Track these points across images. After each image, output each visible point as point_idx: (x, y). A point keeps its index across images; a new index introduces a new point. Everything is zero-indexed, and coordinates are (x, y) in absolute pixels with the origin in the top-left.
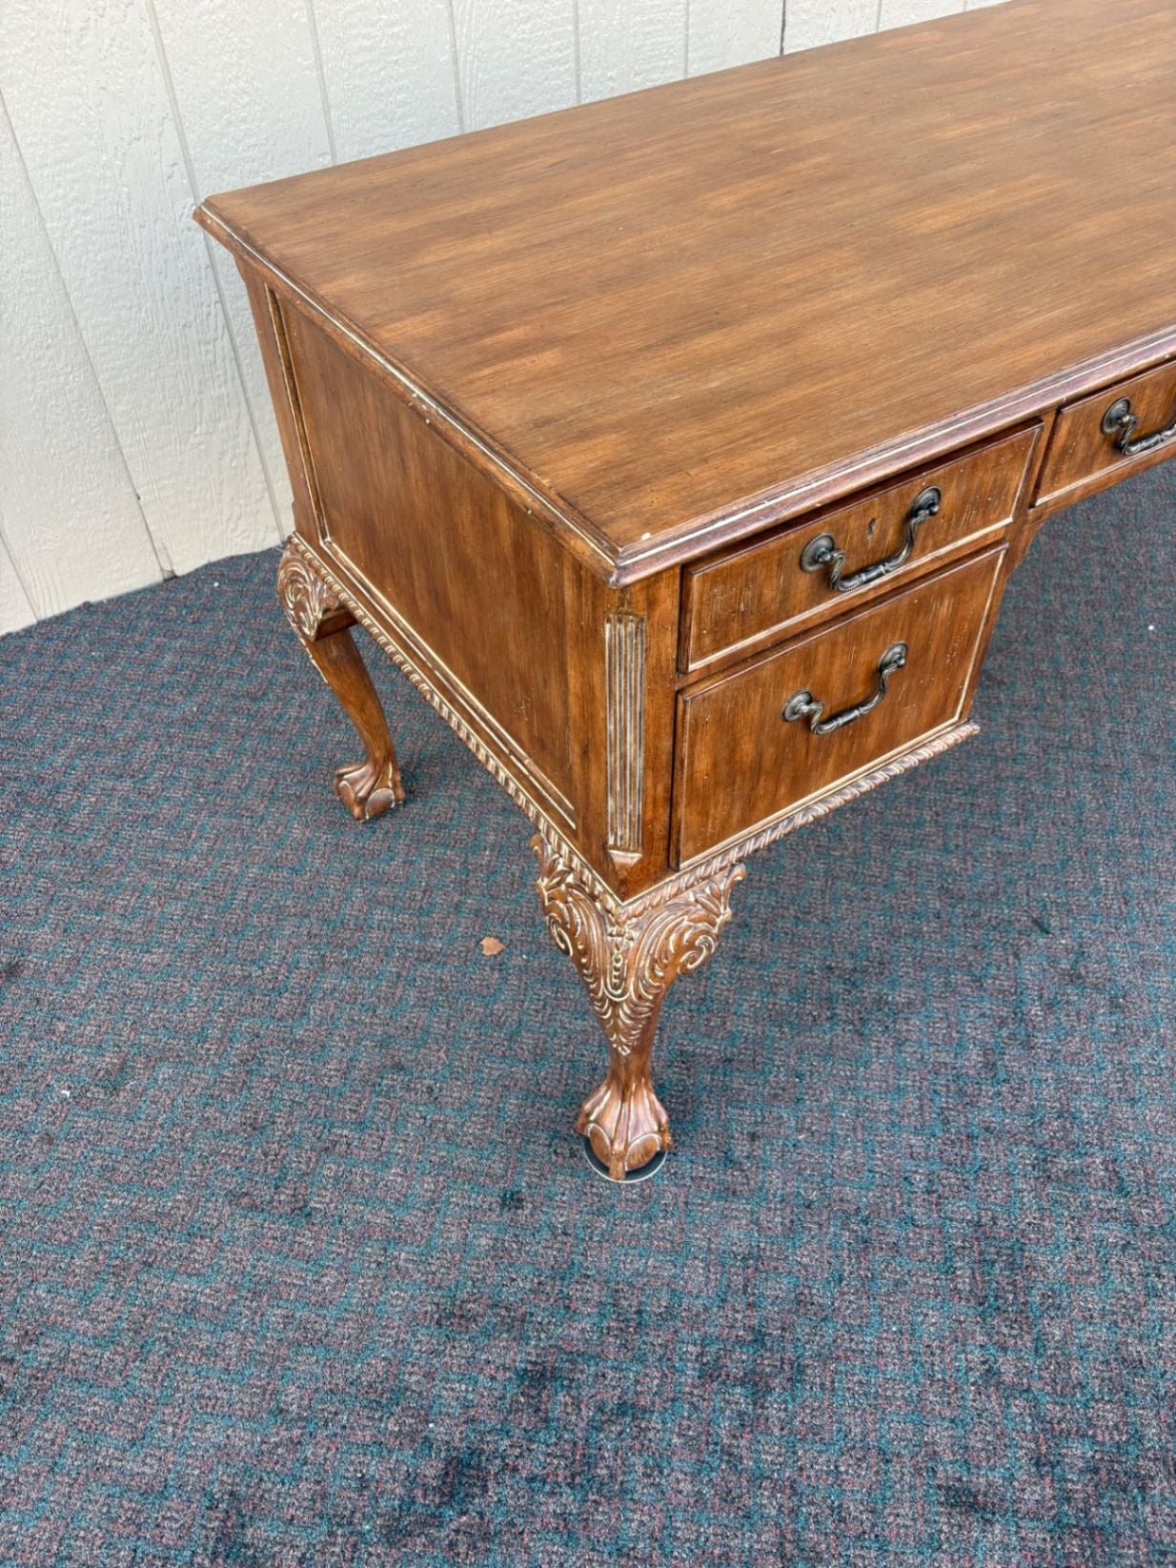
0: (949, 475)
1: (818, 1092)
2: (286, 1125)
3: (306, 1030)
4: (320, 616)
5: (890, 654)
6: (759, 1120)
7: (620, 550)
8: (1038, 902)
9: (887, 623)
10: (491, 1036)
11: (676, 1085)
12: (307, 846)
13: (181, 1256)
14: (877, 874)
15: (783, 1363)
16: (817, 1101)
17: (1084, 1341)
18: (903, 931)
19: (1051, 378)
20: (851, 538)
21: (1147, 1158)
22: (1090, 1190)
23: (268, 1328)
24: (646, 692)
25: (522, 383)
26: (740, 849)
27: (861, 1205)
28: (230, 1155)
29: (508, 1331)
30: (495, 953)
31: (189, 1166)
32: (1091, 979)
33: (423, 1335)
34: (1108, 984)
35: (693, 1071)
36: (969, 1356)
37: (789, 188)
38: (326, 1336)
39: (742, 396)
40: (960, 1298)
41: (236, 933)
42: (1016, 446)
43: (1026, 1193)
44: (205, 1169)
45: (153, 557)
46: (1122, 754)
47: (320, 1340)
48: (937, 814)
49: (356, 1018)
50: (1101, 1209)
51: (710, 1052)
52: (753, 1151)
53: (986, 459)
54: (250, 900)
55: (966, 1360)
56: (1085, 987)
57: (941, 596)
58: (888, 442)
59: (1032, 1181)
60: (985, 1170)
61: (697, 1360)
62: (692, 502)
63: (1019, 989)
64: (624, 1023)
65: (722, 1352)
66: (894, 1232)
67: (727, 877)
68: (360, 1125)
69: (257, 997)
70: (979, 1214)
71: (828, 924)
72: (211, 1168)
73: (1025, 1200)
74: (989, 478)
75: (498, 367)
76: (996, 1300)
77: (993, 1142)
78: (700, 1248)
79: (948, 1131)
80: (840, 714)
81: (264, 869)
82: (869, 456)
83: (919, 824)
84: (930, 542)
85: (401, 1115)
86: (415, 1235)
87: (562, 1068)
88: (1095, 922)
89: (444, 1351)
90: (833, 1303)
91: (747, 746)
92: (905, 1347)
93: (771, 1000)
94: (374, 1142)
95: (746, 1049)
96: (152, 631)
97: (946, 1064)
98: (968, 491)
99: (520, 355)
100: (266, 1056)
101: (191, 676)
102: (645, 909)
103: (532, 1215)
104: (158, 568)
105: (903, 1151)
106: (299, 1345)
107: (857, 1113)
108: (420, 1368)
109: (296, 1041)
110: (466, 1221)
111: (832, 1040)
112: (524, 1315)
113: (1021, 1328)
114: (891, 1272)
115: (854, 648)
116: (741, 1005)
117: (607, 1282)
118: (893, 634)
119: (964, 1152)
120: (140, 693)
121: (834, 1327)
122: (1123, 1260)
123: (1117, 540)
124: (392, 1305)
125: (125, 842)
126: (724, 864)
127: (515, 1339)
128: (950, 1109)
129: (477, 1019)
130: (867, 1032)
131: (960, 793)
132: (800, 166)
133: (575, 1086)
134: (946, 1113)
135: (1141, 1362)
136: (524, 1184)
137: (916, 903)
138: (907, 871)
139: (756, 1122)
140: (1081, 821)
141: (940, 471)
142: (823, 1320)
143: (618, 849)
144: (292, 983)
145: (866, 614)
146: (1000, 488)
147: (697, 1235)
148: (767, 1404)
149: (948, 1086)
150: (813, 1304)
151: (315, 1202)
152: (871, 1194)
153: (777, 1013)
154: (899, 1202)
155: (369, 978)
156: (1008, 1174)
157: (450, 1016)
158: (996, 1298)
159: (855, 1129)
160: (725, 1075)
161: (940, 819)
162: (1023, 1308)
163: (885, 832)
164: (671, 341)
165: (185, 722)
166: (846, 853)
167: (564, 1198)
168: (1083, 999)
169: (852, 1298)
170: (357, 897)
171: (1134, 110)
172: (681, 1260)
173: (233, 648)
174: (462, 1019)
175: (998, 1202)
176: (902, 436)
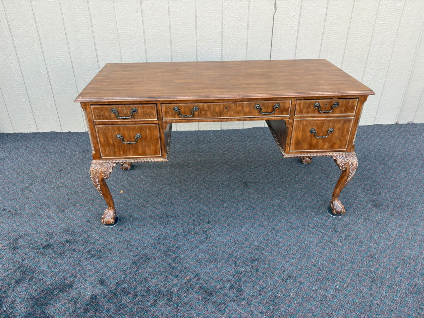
0: (138, 107)
1: (145, 228)
2: (73, 201)
5: (137, 135)
8: (213, 219)
9: (135, 129)
13: (45, 209)
14: (191, 205)
15: (99, 255)
17: (143, 274)
18: (185, 214)
20: (120, 111)
21: (184, 259)
22: (169, 258)
23: (45, 221)
27: (133, 244)
28: (62, 201)
29: (71, 235)
33: (61, 230)
34: (209, 235)
38: (50, 225)
40: (132, 261)
42: (152, 106)
44: (58, 201)
46: (257, 206)
50: (167, 261)
51: (136, 217)
52: (127, 231)
55: (124, 267)
56: (205, 234)
57: (146, 129)
59: (161, 253)
60: (156, 248)
61: (89, 250)
65: (93, 250)
66: (133, 249)
67: (112, 164)
70: (148, 253)
71: (174, 208)
73: (157, 254)
74: (148, 110)
76: (137, 263)
77: (162, 246)
78: (105, 238)
79: (157, 241)
84: (139, 117)
85: (87, 206)
86: (73, 220)
88: (219, 226)
89: (61, 233)
91: (110, 140)
92: (117, 262)
93: (153, 214)
94: (80, 207)
95: (141, 218)
97: (168, 233)
98: (144, 111)
100: (79, 192)
102: (97, 163)
105: (147, 240)
106: (46, 224)
107: (147, 233)
108: (56, 233)
110: (81, 221)
111: (155, 223)
112: (75, 234)
113: (136, 268)
114: (126, 253)
115: (129, 131)
116: (147, 213)
117: (89, 236)
118: (137, 131)
119: (156, 245)
122: (162, 268)
124: (61, 226)
130: (162, 224)
134: (160, 239)
135: (148, 281)
136: (92, 220)
137: (192, 211)
138: (196, 207)
139: (131, 228)
140: (236, 212)
141: (136, 105)
142: (111, 254)
145: (129, 125)
146: (151, 113)
147: (107, 236)
148: (91, 259)
149: (165, 236)
150: (112, 251)
151: (66, 211)
152: (136, 243)
153: (151, 216)
154: (138, 246)
156: (159, 250)
159: (144, 235)
160: (134, 220)
161: (211, 202)
162: (140, 266)
167: (95, 224)
168: (202, 235)
172: (101, 238)
175: (153, 253)
176: (124, 97)
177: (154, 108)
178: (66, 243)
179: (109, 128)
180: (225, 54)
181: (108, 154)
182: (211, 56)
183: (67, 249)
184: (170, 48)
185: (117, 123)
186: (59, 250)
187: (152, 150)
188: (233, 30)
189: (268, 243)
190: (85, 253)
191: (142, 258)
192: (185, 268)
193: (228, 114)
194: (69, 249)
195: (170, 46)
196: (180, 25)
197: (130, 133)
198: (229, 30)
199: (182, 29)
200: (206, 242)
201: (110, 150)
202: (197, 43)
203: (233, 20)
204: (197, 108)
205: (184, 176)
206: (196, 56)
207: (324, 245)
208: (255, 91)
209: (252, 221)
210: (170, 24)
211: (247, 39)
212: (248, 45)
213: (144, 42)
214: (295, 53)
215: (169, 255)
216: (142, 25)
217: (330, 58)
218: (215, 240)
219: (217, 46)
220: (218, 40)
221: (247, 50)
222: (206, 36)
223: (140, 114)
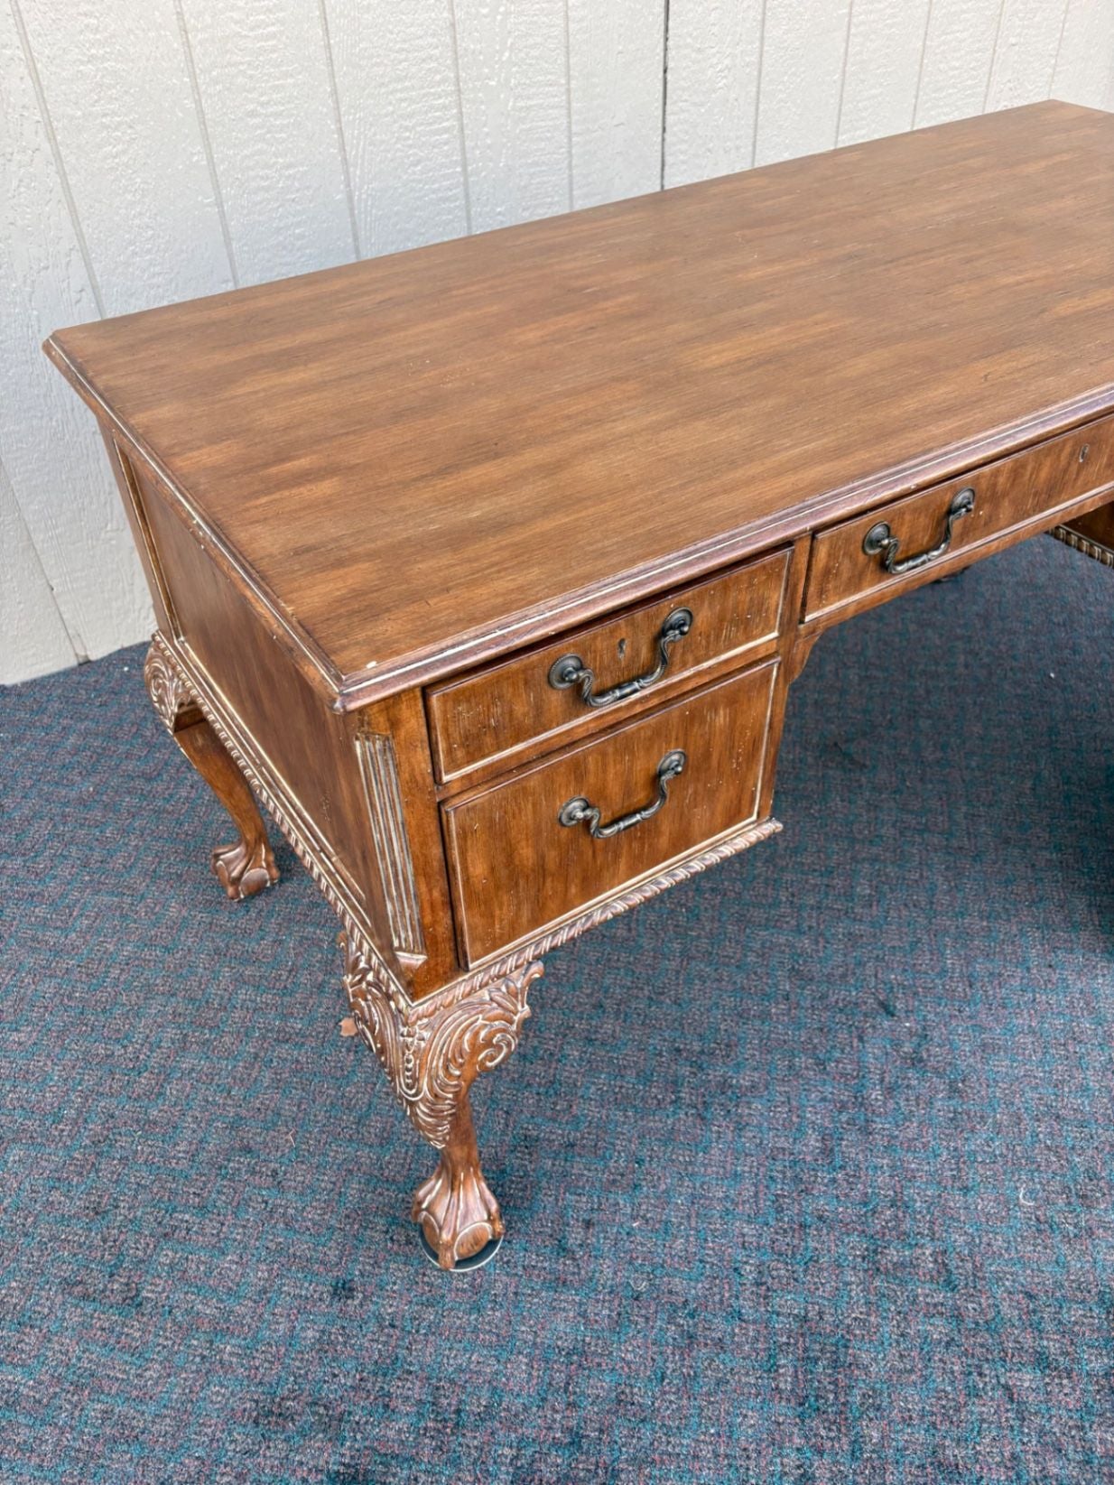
0: (701, 596)
1: (656, 1178)
2: (129, 1209)
3: (160, 1111)
4: (176, 710)
5: (668, 761)
6: (596, 1207)
7: (344, 677)
8: (885, 984)
9: (659, 733)
10: (341, 1119)
11: (518, 1171)
12: (183, 924)
13: (9, 1345)
14: (731, 954)
15: (597, 1467)
16: (654, 1187)
17: (901, 1445)
18: (752, 1012)
19: (794, 508)
20: (601, 656)
21: (976, 1249)
22: (918, 1283)
23: (86, 1423)
24: (404, 805)
25: (296, 511)
26: (537, 946)
27: (690, 1297)
28: (69, 1241)
29: (324, 1431)
30: (353, 1034)
31: (28, 1252)
32: (933, 1062)
33: (239, 1434)
34: (948, 1068)
35: (535, 1156)
36: (785, 1460)
37: (594, 325)
38: (143, 1433)
39: (500, 525)
40: (781, 1398)
41: (104, 1011)
42: (768, 567)
43: (854, 1287)
44: (42, 1255)
45: (67, 643)
46: (976, 837)
47: (136, 1437)
48: (793, 895)
49: (210, 1099)
50: (928, 1304)
51: (554, 1137)
52: (587, 1239)
53: (738, 580)
54: (122, 979)
55: (782, 1464)
56: (926, 1071)
57: (714, 706)
58: (625, 573)
59: (861, 1274)
60: (815, 1261)
61: (511, 1464)
62: (424, 632)
63: (861, 1073)
64: (425, 1121)
65: (537, 1455)
66: (720, 1326)
67: (524, 975)
68: (202, 1209)
69: (117, 1077)
70: (806, 1310)
71: (680, 1005)
72: (49, 1254)
73: (853, 1294)
74: (745, 597)
75: (276, 496)
76: (817, 1400)
77: (825, 1231)
78: (525, 1342)
79: (781, 1220)
80: (621, 818)
81: (138, 947)
82: (605, 585)
83: (776, 904)
84: (690, 658)
85: (243, 1199)
86: (243, 1326)
87: (406, 1153)
88: (939, 1005)
89: (258, 1451)
90: (653, 1403)
91: (525, 851)
92: (722, 1450)
93: (618, 1083)
94: (214, 1228)
95: (589, 1133)
96: (60, 714)
97: (784, 1149)
98: (723, 610)
99: (300, 485)
100: (119, 1138)
101: (91, 757)
102: (436, 1009)
103: (361, 1305)
104: (72, 653)
105: (735, 1240)
106: (115, 1442)
107: (693, 1199)
108: (233, 1468)
109: (149, 1121)
110: (295, 1311)
111: (674, 1124)
112: (342, 1414)
113: (839, 1430)
114: (713, 1371)
115: (627, 758)
116: (588, 1088)
117: (428, 1379)
118: (668, 743)
119: (796, 1242)
120: (42, 774)
121: (653, 1429)
122: (946, 1357)
123: (982, 629)
124: (212, 1402)
125: (8, 919)
126: (520, 962)
127: (330, 1440)
128: (785, 1196)
129: (328, 1102)
130: (709, 1116)
131: (816, 874)
132: (609, 304)
133: (417, 1170)
134: (781, 1200)
135: (957, 1466)
136: (357, 1273)
137: (767, 984)
138: (760, 953)
139: (592, 1209)
140: (932, 903)
141: (689, 593)
142: (643, 1421)
143: (404, 951)
144: (152, 1063)
145: (632, 727)
146: (759, 607)
147: (523, 1328)
149: (784, 1173)
150: (633, 1404)
151: (148, 1291)
152: (700, 1285)
153: (623, 1096)
154: (727, 1295)
155: (227, 1059)
156: (838, 1266)
157: (302, 1098)
158: (817, 1397)
159: (689, 1217)
160: (566, 1160)
161: (795, 900)
162: (843, 1409)
163: (741, 912)
164: (444, 472)
165: (82, 802)
166: (703, 933)
167: (395, 1288)
168: (923, 1083)
169: (673, 1398)
170: (224, 977)
171: (931, 250)
172: (505, 1355)
173: (134, 730)
174: (314, 1102)
175: (826, 1295)
179: (524, 789)
180: (478, 152)
182: (414, 173)
184: (204, 163)
185: (567, 740)
187: (719, 807)
191: (811, 1354)
192: (1030, 1296)
193: (1080, 481)
195: (200, 148)
196: (235, 15)
198: (485, 11)
199: (251, 34)
200: (972, 1108)
204: (970, 494)
206: (343, 186)
210: (180, 14)
211: (567, 49)
212: (573, 84)
213: (46, 147)
214: (758, 92)
215: (903, 1265)
216: (16, 40)
218: (995, 1081)
219: (437, 114)
220: (438, 77)
221: (569, 116)
222: (377, 64)
223: (700, 635)
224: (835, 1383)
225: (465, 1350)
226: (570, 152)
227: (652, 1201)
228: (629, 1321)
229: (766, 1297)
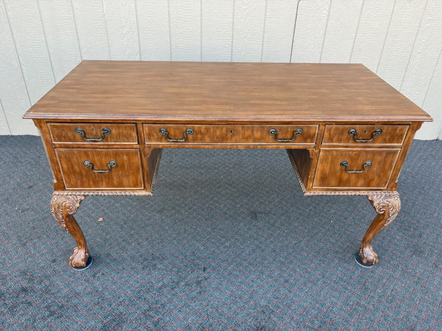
0: (112, 127)
1: (123, 274)
2: (38, 230)
5: (111, 162)
6: (108, 272)
8: (210, 264)
14: (184, 243)
15: (60, 313)
16: (121, 275)
18: (175, 255)
21: (169, 323)
22: (150, 321)
26: (84, 192)
27: (106, 297)
28: (25, 230)
29: (28, 280)
30: (100, 221)
31: (19, 229)
32: (202, 285)
33: (17, 273)
34: (204, 288)
40: (102, 323)
42: (130, 126)
43: (137, 314)
50: (147, 326)
51: (114, 256)
52: (100, 276)
53: (121, 126)
56: (198, 286)
57: (122, 154)
59: (141, 312)
60: (135, 305)
61: (48, 304)
63: (184, 278)
66: (105, 305)
67: (80, 197)
68: (48, 236)
70: (124, 312)
71: (163, 246)
72: (21, 231)
73: (135, 315)
74: (125, 131)
77: (143, 301)
78: (72, 287)
79: (137, 295)
80: (100, 170)
83: (204, 238)
85: (55, 238)
88: (217, 275)
89: (17, 277)
90: (80, 309)
91: (76, 167)
92: (82, 324)
93: (135, 254)
94: (46, 240)
95: (120, 259)
97: (152, 283)
98: (119, 132)
102: (59, 195)
103: (54, 265)
105: (125, 292)
107: (125, 281)
108: (11, 277)
110: (44, 260)
111: (137, 266)
112: (34, 279)
114: (95, 311)
115: (100, 157)
116: (129, 252)
117: (51, 282)
118: (111, 158)
119: (136, 300)
121: (75, 313)
124: (19, 266)
126: (79, 194)
127: (28, 282)
128: (143, 291)
130: (145, 269)
131: (220, 236)
134: (141, 291)
136: (59, 260)
137: (185, 251)
138: (190, 245)
139: (106, 272)
140: (240, 254)
141: (108, 125)
142: (75, 311)
145: (100, 150)
146: (130, 135)
147: (74, 284)
148: (49, 318)
149: (147, 287)
150: (77, 307)
151: (28, 244)
152: (110, 296)
153: (134, 256)
154: (113, 300)
156: (138, 308)
159: (121, 284)
160: (111, 262)
161: (210, 239)
167: (62, 266)
168: (195, 287)
169: (84, 311)
172: (66, 286)
175: (130, 312)
176: (91, 114)
177: (133, 129)
178: (21, 291)
179: (73, 152)
180: (236, 50)
181: (75, 184)
182: (218, 52)
183: (21, 301)
184: (169, 41)
185: (84, 147)
186: (11, 302)
187: (131, 181)
188: (247, 21)
189: (279, 303)
190: (42, 308)
191: (115, 320)
193: (233, 139)
194: (23, 301)
195: (169, 38)
196: (181, 13)
197: (101, 160)
198: (242, 20)
199: (184, 17)
200: (200, 298)
201: (77, 179)
202: (201, 35)
203: (247, 8)
204: (191, 130)
205: (178, 200)
206: (200, 51)
207: (351, 309)
208: (270, 111)
209: (260, 270)
210: (169, 11)
211: (264, 32)
212: (265, 40)
213: (137, 32)
214: (322, 51)
215: (151, 316)
216: (135, 11)
217: (364, 59)
218: (212, 296)
219: (227, 40)
220: (228, 33)
221: (263, 47)
222: (213, 28)
223: (114, 135)
224: (114, 327)
225: (61, 282)
226: (262, 55)
227: (118, 277)
228: (92, 294)
229: (119, 305)
